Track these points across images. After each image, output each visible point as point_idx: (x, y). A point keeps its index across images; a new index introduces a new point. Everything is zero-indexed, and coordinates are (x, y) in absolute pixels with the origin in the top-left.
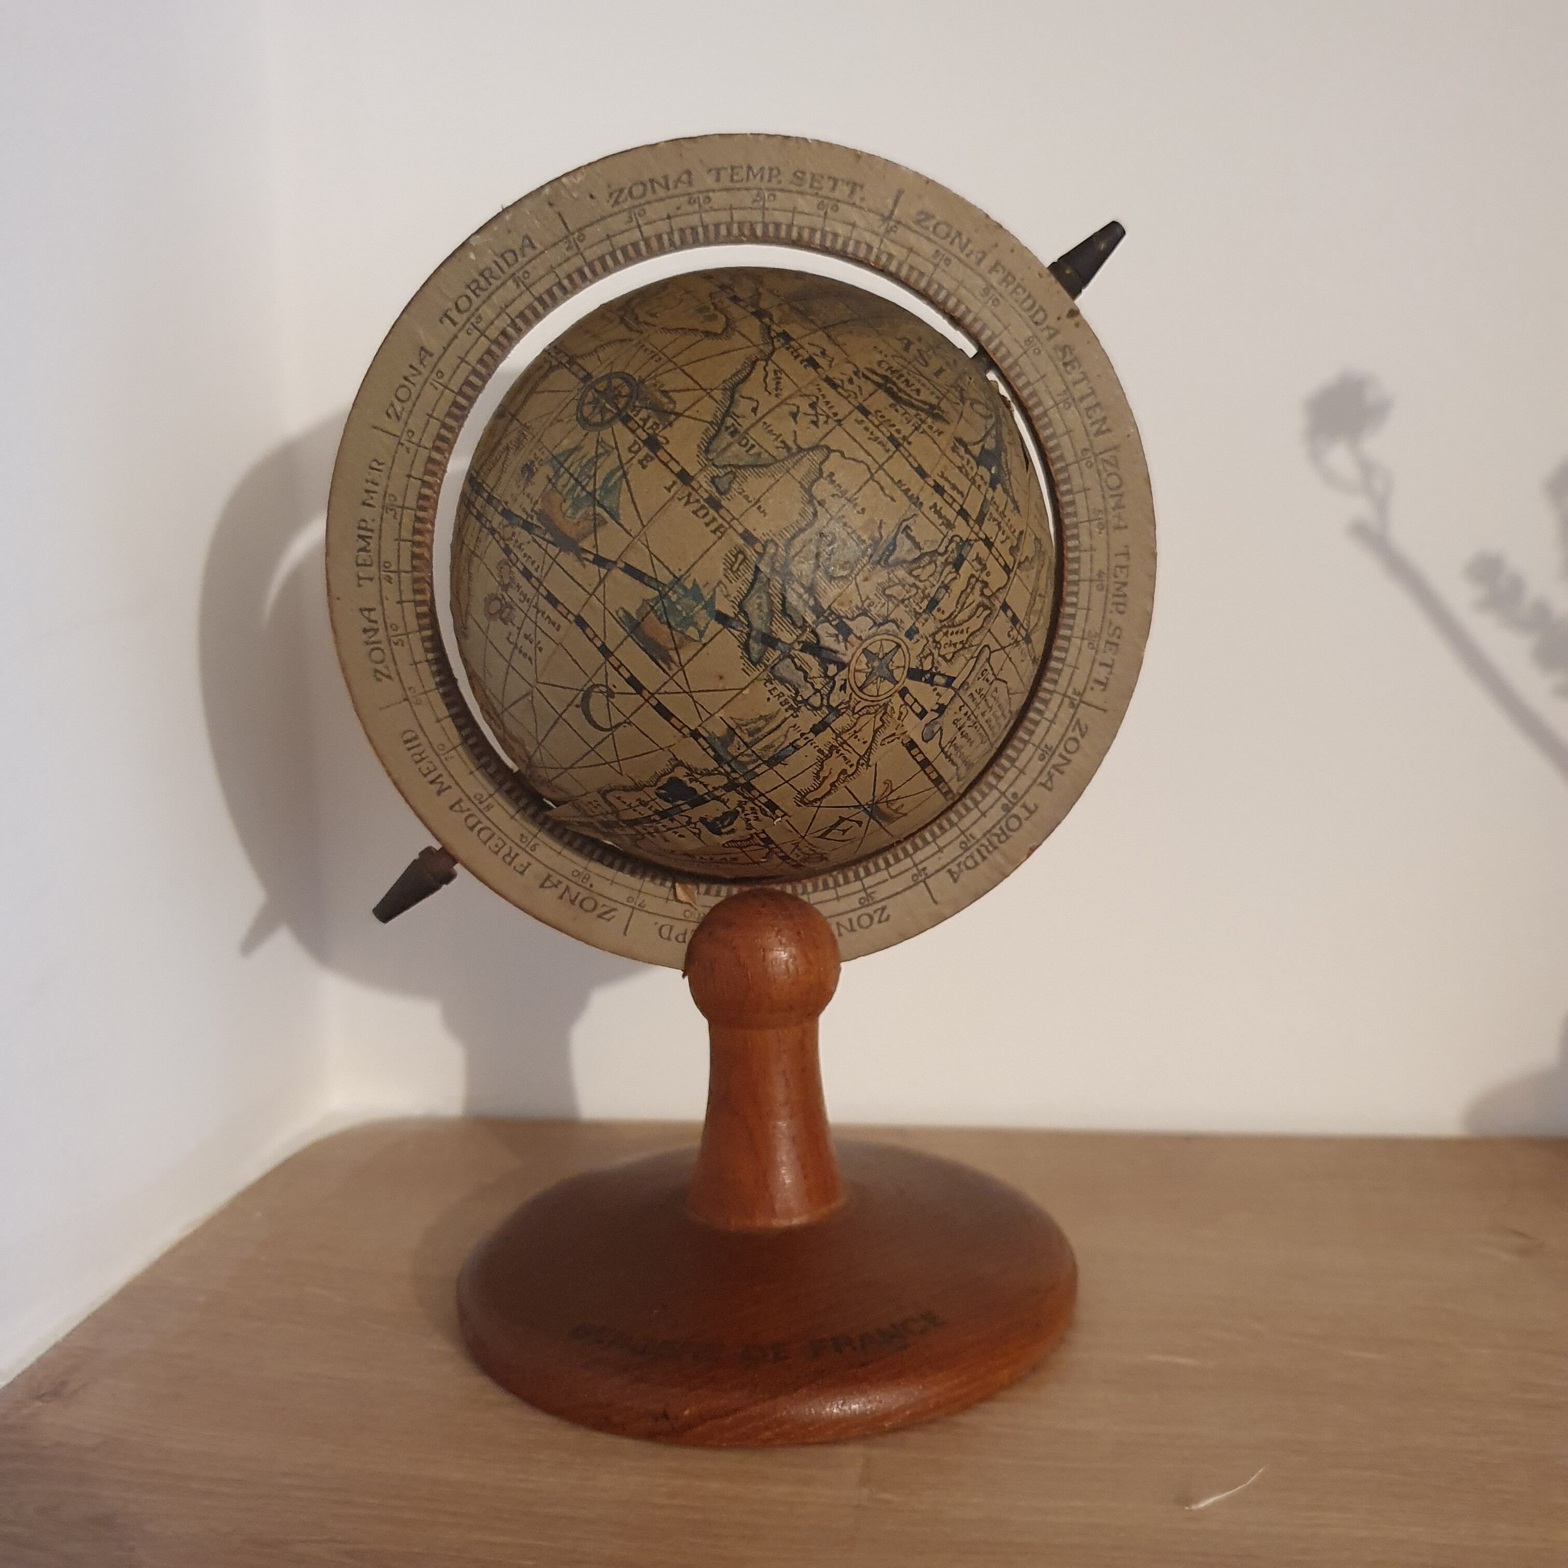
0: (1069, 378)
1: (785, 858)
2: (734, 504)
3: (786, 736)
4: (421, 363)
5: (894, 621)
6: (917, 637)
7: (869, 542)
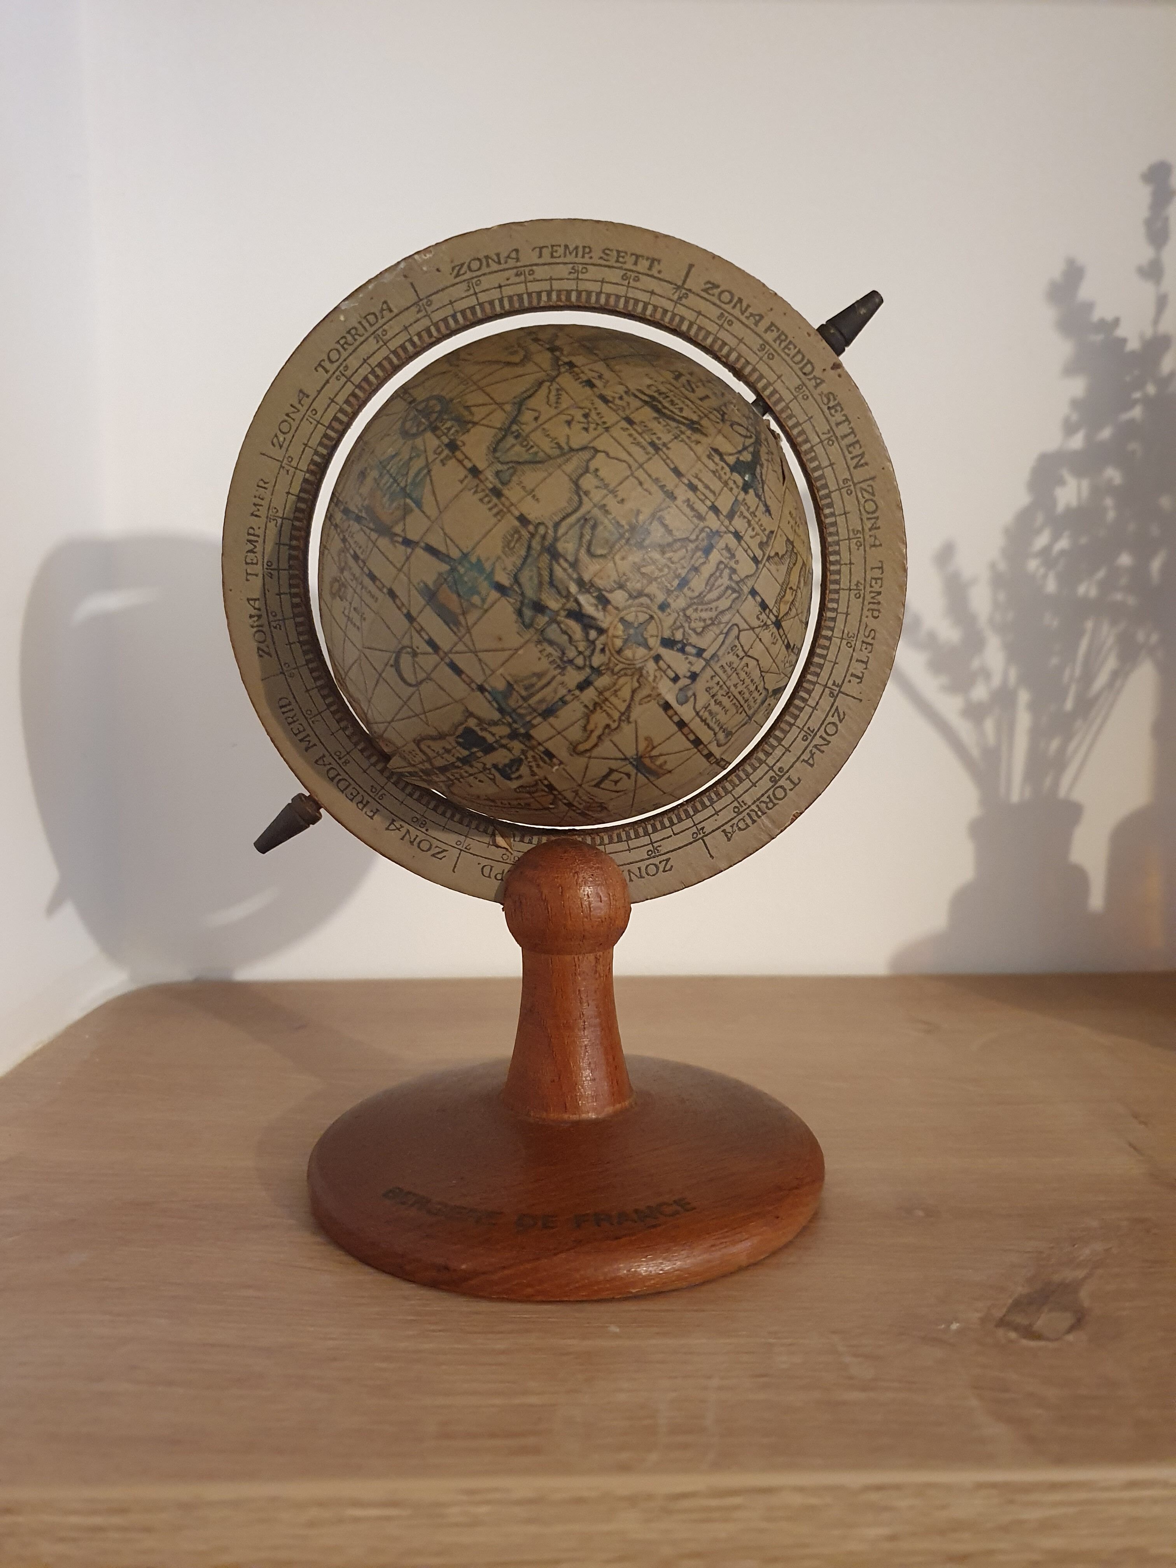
0: (833, 420)
1: (570, 805)
2: (513, 493)
3: (555, 692)
4: (300, 402)
5: (648, 596)
6: (669, 610)
7: (627, 527)
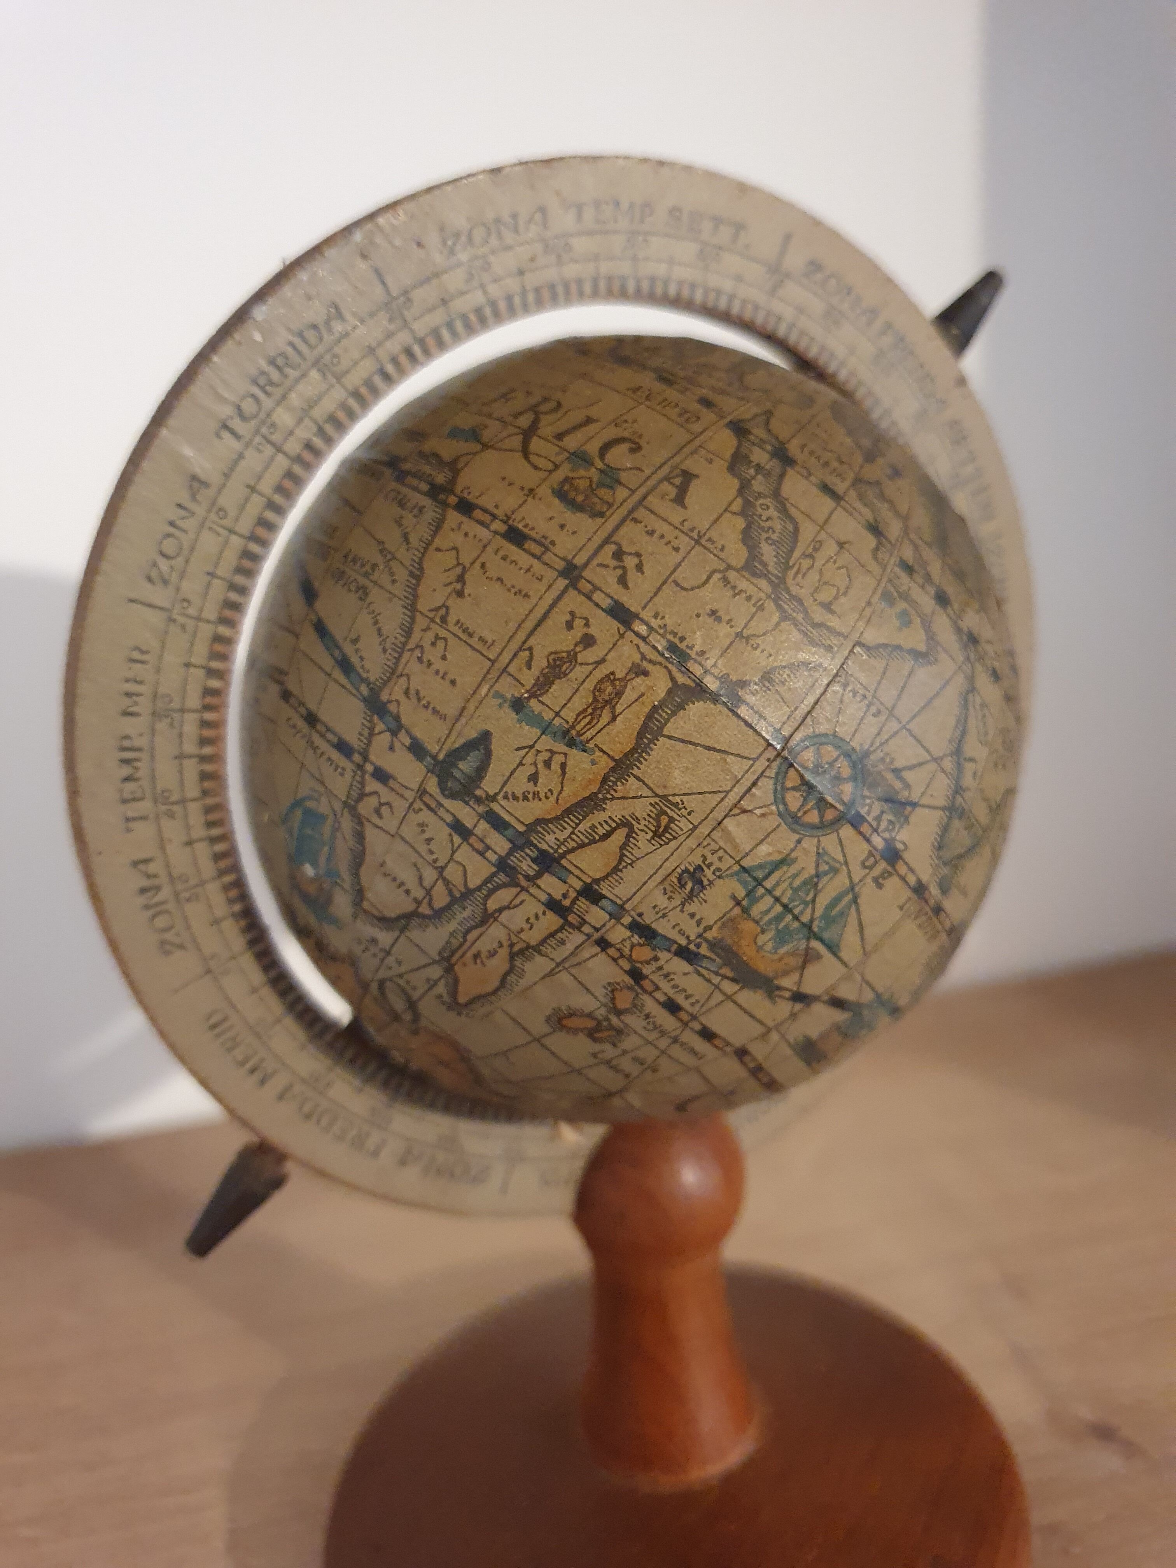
2: (950, 902)
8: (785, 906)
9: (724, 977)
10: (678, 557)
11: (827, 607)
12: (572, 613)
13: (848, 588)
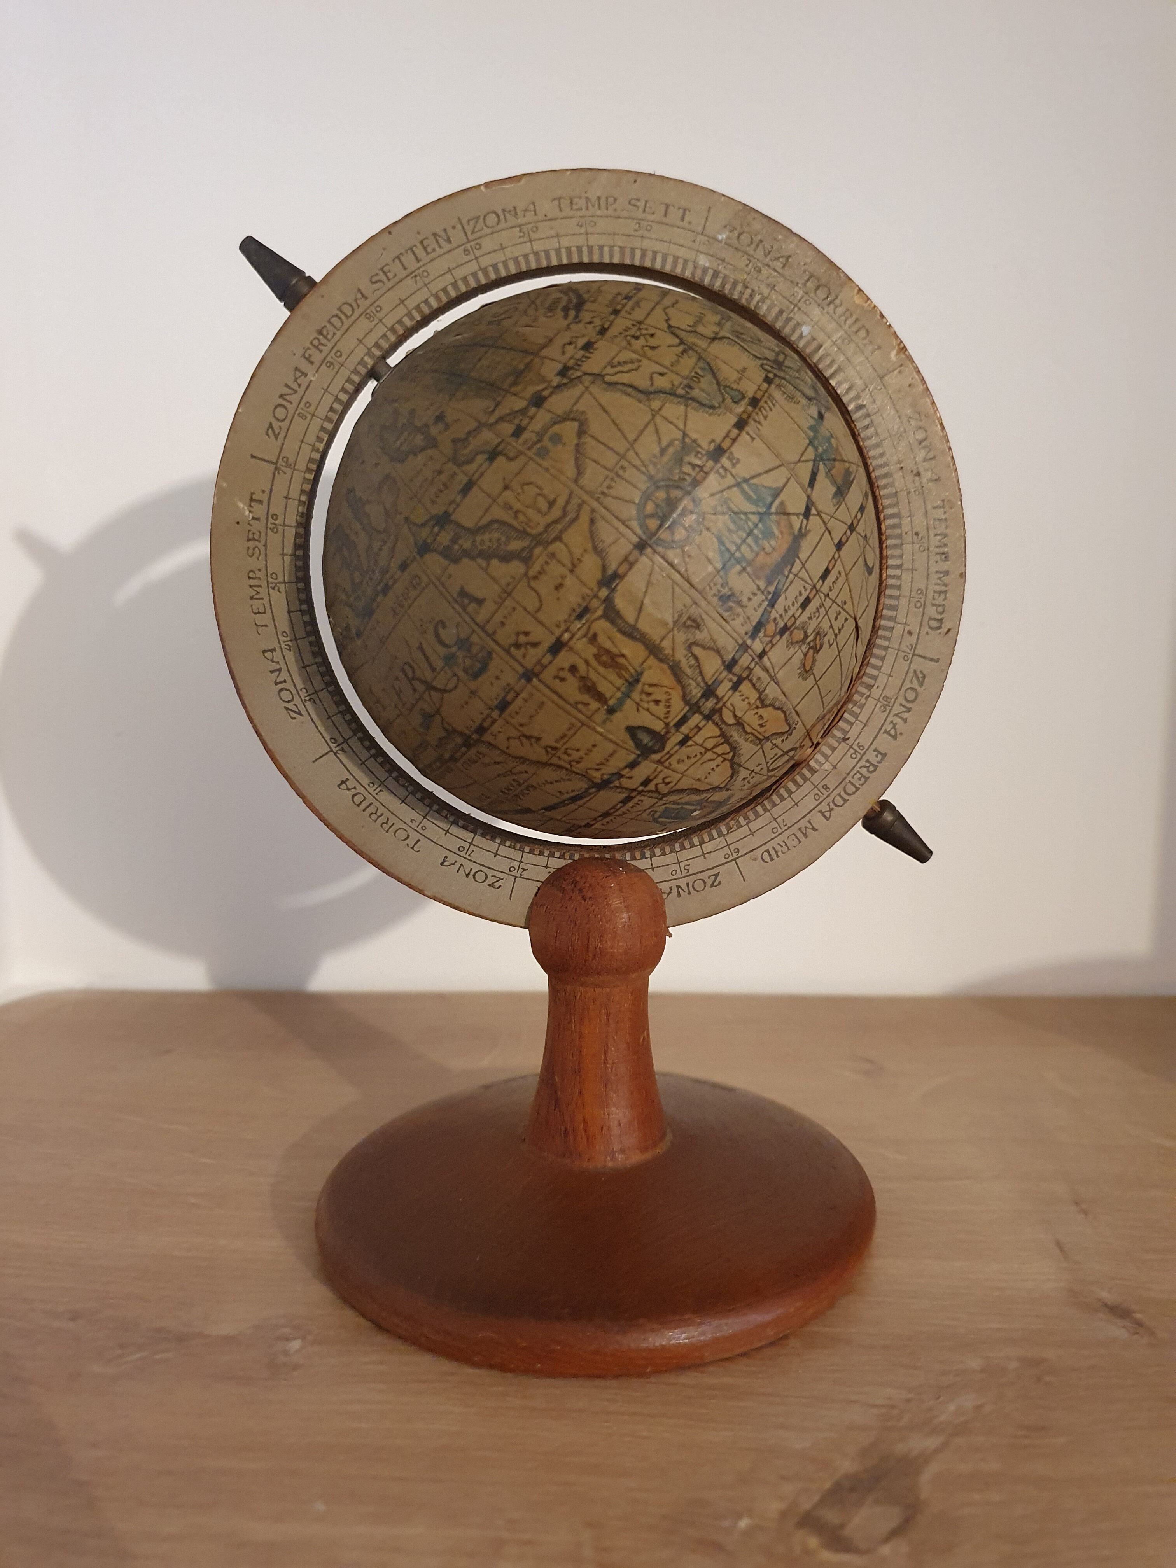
2: (748, 389)
8: (749, 535)
9: (790, 572)
10: (519, 608)
11: (551, 504)
12: (556, 677)
13: (537, 487)
